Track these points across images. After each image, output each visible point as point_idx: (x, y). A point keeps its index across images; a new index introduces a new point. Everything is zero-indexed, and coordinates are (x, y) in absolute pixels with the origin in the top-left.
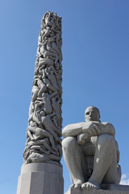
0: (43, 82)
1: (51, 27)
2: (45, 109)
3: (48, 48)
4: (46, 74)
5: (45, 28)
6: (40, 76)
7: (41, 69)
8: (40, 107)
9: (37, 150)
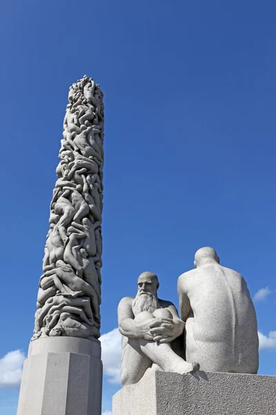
0: (83, 197)
1: (95, 106)
2: (88, 247)
3: (91, 141)
4: (89, 186)
5: (85, 103)
6: (78, 186)
7: (80, 174)
8: (79, 240)
9: (75, 316)
